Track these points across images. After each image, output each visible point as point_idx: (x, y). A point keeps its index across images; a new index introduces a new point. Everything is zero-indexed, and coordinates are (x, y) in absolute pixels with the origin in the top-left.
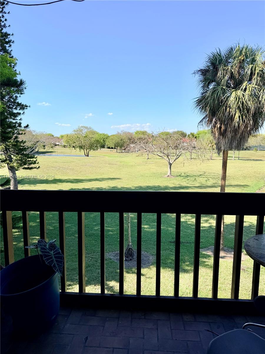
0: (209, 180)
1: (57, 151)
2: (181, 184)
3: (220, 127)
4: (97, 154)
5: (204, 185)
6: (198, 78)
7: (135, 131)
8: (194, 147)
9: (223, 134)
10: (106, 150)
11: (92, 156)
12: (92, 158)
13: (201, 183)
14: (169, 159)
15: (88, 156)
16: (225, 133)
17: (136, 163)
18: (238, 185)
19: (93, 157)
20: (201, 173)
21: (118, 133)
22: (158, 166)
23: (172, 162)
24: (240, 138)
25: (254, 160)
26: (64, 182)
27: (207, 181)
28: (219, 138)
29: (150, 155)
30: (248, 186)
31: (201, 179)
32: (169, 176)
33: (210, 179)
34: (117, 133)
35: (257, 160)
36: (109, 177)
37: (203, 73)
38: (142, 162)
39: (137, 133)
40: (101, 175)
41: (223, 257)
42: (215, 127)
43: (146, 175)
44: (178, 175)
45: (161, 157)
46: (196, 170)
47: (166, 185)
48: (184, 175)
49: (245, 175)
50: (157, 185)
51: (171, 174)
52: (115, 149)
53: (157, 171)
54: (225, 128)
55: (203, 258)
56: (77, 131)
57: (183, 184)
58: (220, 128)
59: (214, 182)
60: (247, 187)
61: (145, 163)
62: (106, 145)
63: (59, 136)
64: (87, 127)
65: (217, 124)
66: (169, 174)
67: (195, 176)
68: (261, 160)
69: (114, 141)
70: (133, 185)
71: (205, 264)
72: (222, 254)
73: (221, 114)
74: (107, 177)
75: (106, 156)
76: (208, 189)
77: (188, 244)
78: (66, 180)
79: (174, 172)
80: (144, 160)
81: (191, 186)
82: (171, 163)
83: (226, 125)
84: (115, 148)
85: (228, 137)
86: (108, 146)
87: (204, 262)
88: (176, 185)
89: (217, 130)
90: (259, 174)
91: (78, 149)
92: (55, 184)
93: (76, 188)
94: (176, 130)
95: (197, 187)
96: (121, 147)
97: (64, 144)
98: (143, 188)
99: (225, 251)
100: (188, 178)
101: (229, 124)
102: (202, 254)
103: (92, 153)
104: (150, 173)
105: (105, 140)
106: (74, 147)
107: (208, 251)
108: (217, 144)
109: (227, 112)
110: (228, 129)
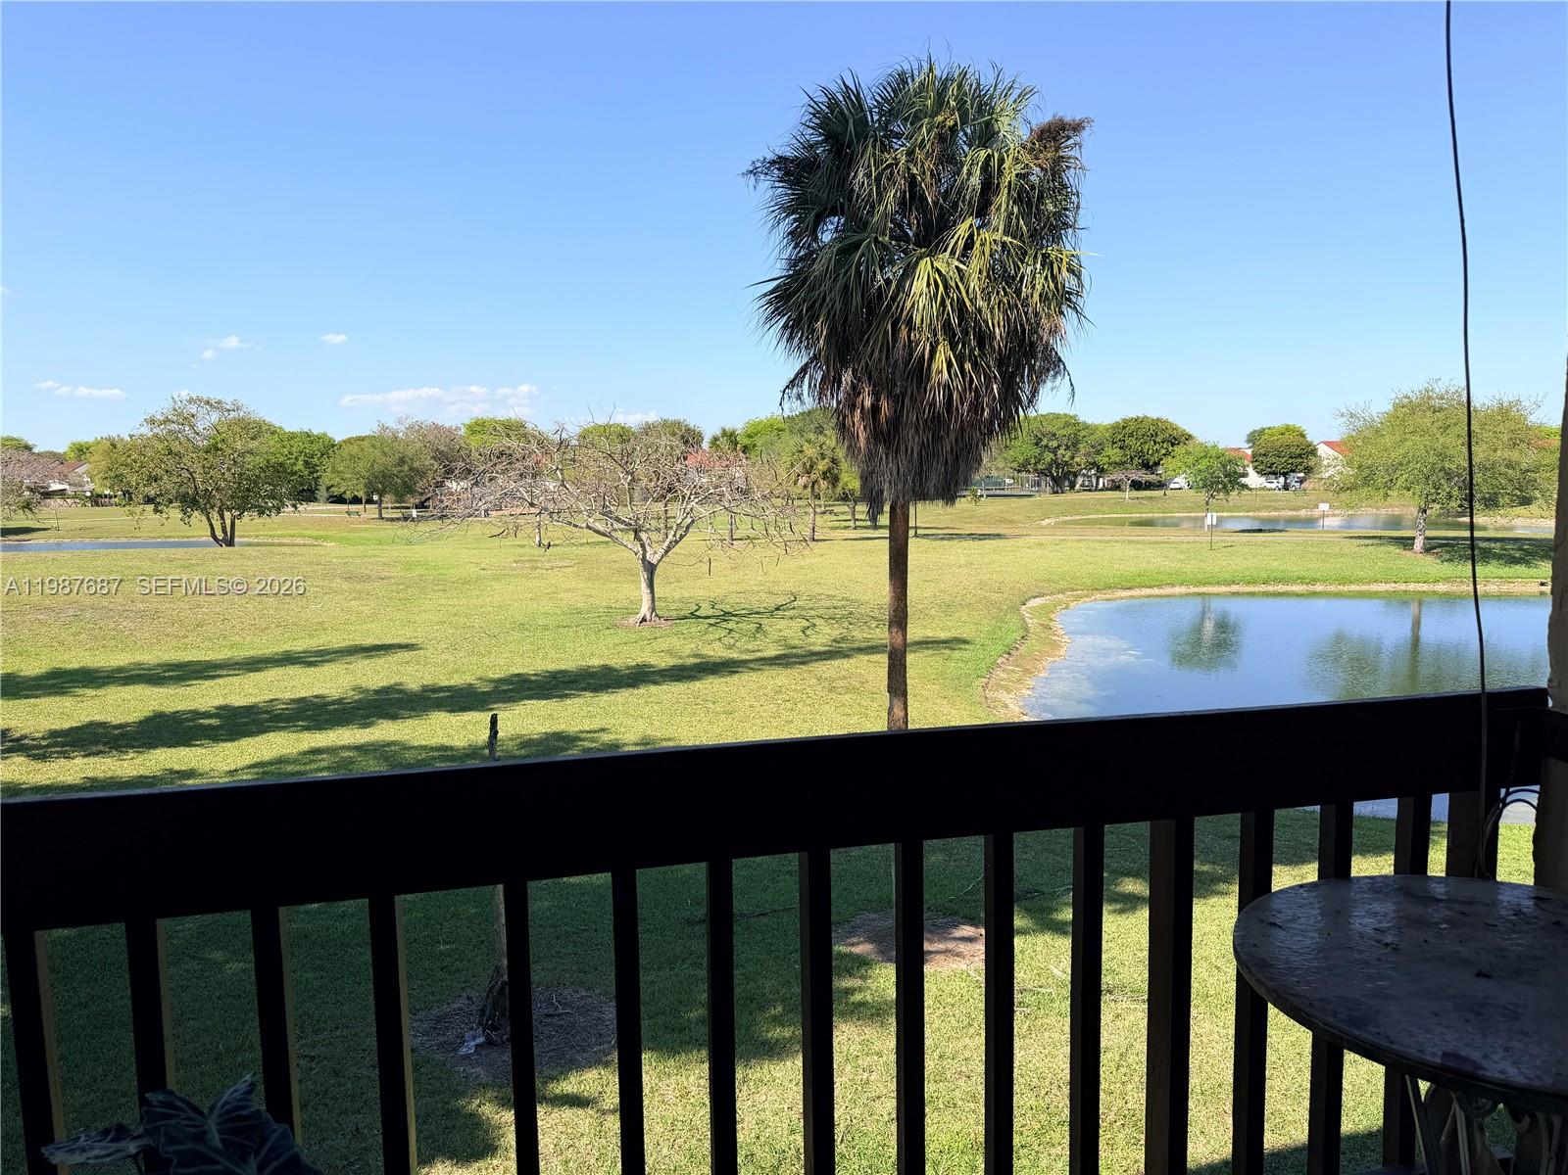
0: (815, 625)
1: (53, 523)
2: (705, 651)
3: (873, 405)
4: (279, 532)
5: (799, 652)
6: (770, 193)
7: (467, 422)
8: (745, 493)
9: (886, 435)
10: (322, 512)
11: (250, 545)
12: (249, 551)
13: (783, 641)
14: (643, 546)
15: (230, 543)
16: (896, 431)
17: (483, 566)
18: (927, 643)
19: (258, 545)
20: (781, 600)
21: (384, 429)
22: (589, 579)
23: (658, 557)
24: (952, 452)
25: (972, 536)
26: (108, 684)
27: (808, 632)
28: (871, 456)
29: (555, 531)
30: (965, 642)
31: (783, 624)
32: (648, 618)
33: (818, 621)
34: (375, 428)
35: (984, 537)
36: (351, 643)
37: (787, 173)
38: (516, 562)
39: (478, 427)
40: (311, 636)
42: (853, 407)
43: (541, 621)
44: (686, 613)
45: (604, 535)
46: (756, 589)
47: (639, 660)
48: (710, 612)
49: (947, 599)
50: (596, 662)
51: (653, 609)
52: (368, 506)
53: (591, 600)
54: (892, 412)
55: (844, 975)
56: (167, 421)
57: (712, 653)
58: (876, 409)
59: (836, 633)
60: (963, 646)
61: (527, 564)
62: (323, 488)
63: (61, 447)
64: (219, 402)
65: (860, 393)
66: (645, 610)
67: (758, 613)
68: (999, 536)
69: (361, 467)
70: (480, 673)
71: (852, 999)
73: (876, 354)
74: (343, 644)
75: (326, 539)
76: (816, 664)
77: (765, 920)
78: (120, 670)
79: (665, 599)
80: (522, 551)
81: (745, 657)
82: (654, 562)
83: (897, 400)
84: (370, 501)
85: (907, 450)
86: (336, 491)
87: (849, 992)
88: (680, 657)
89: (863, 419)
90: (1000, 591)
91: (175, 513)
92: (58, 699)
93: (180, 708)
94: (653, 417)
95: (771, 659)
96: (400, 497)
97: (89, 487)
98: (531, 681)
100: (732, 625)
101: (909, 393)
103: (249, 525)
104: (558, 611)
105: (315, 461)
106: (149, 500)
107: (854, 940)
108: (865, 479)
109: (900, 345)
110: (907, 417)
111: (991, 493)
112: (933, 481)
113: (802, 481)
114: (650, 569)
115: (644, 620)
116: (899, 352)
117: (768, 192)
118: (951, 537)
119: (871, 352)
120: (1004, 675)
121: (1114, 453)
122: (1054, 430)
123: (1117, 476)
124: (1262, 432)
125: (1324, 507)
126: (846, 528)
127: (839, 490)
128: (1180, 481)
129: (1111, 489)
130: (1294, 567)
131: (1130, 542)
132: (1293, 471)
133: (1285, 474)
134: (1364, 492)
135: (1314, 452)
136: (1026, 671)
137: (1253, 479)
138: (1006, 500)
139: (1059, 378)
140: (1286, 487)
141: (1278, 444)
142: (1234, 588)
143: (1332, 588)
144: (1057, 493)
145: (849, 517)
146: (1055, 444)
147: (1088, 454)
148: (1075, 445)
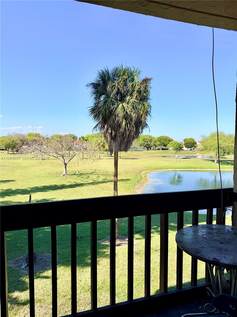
2: (77, 182)
3: (111, 132)
5: (96, 182)
7: (27, 134)
8: (86, 149)
9: (114, 138)
13: (93, 179)
14: (64, 160)
16: (116, 137)
17: (30, 164)
18: (122, 180)
20: (93, 171)
21: (10, 135)
22: (53, 167)
23: (67, 162)
24: (126, 142)
25: (131, 159)
27: (98, 178)
28: (110, 142)
29: (46, 156)
30: (130, 180)
31: (93, 176)
32: (65, 175)
33: (100, 175)
34: (8, 134)
35: (133, 159)
37: (94, 86)
38: (37, 163)
39: (30, 135)
41: (119, 245)
42: (107, 132)
43: (42, 175)
44: (73, 174)
45: (56, 157)
46: (88, 169)
47: (63, 184)
48: (78, 174)
49: (126, 171)
50: (53, 184)
51: (66, 173)
53: (53, 171)
54: (115, 134)
55: (103, 249)
58: (111, 133)
59: (104, 178)
60: (129, 181)
61: (39, 163)
65: (108, 130)
66: (64, 173)
67: (88, 174)
68: (136, 159)
69: (4, 143)
70: (28, 186)
71: (105, 254)
72: (118, 242)
73: (112, 122)
76: (100, 184)
79: (69, 171)
80: (38, 161)
81: (85, 183)
82: (66, 163)
83: (116, 131)
84: (6, 150)
85: (118, 141)
88: (71, 183)
89: (109, 135)
90: (137, 169)
94: (67, 133)
95: (90, 183)
96: (12, 149)
98: (39, 188)
99: (120, 239)
100: (82, 176)
101: (118, 130)
102: (101, 245)
104: (45, 173)
107: (106, 241)
108: (109, 147)
109: (116, 120)
110: (118, 135)
111: (135, 150)
112: (123, 147)
113: (98, 147)
114: (66, 164)
115: (64, 175)
116: (116, 122)
117: (90, 90)
118: (127, 159)
119: (110, 121)
120: (137, 186)
121: (159, 143)
122: (147, 138)
123: (159, 147)
124: (186, 139)
125: (198, 154)
126: (106, 156)
127: (105, 149)
128: (171, 148)
129: (158, 150)
130: (193, 166)
131: (161, 160)
132: (192, 147)
133: (191, 147)
134: (205, 151)
135: (196, 143)
136: (141, 185)
137: (185, 148)
138: (138, 151)
139: (147, 128)
140: (191, 150)
141: (189, 142)
142: (181, 169)
143: (200, 170)
144: (148, 150)
145: (107, 154)
146: (147, 141)
147: (154, 143)
148: (151, 141)
